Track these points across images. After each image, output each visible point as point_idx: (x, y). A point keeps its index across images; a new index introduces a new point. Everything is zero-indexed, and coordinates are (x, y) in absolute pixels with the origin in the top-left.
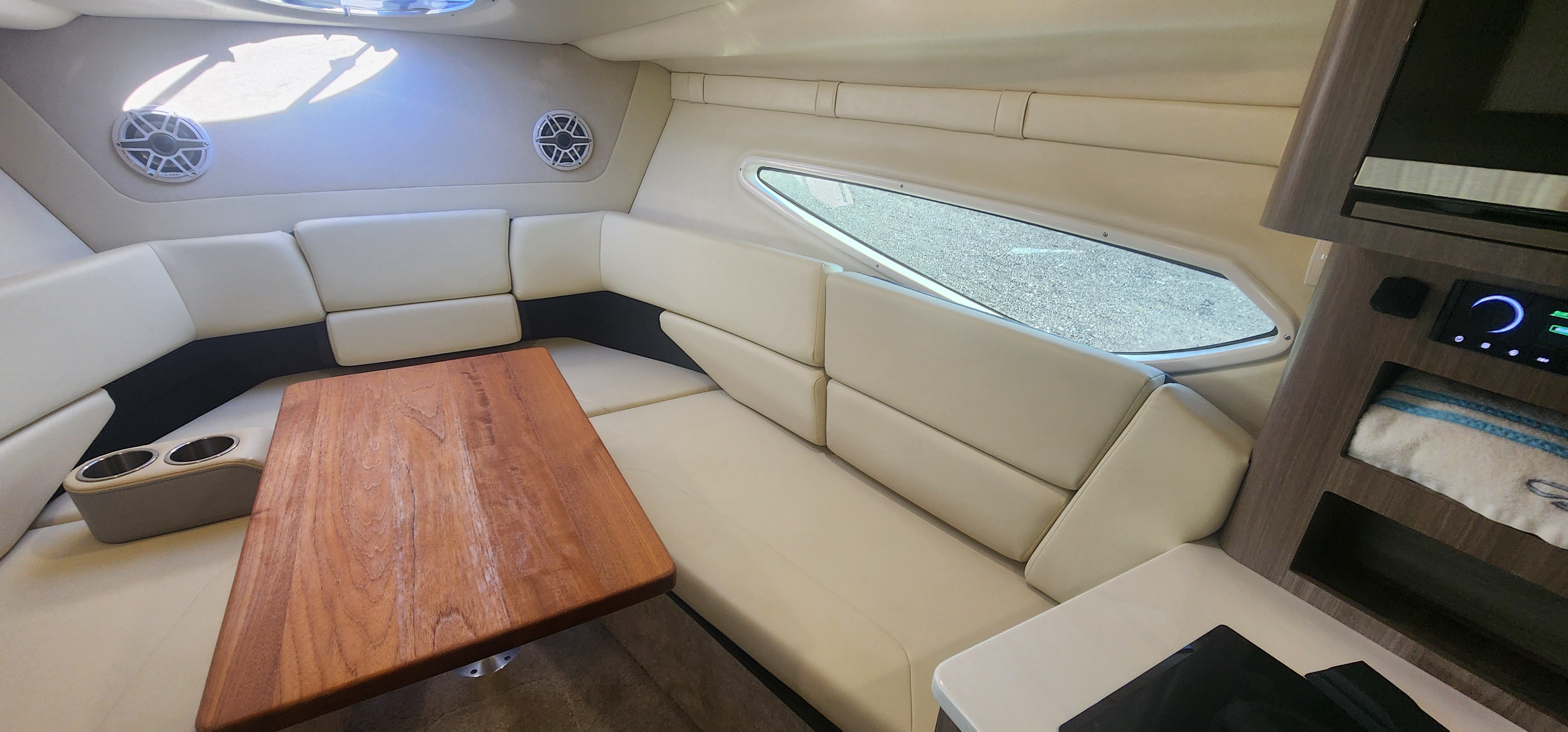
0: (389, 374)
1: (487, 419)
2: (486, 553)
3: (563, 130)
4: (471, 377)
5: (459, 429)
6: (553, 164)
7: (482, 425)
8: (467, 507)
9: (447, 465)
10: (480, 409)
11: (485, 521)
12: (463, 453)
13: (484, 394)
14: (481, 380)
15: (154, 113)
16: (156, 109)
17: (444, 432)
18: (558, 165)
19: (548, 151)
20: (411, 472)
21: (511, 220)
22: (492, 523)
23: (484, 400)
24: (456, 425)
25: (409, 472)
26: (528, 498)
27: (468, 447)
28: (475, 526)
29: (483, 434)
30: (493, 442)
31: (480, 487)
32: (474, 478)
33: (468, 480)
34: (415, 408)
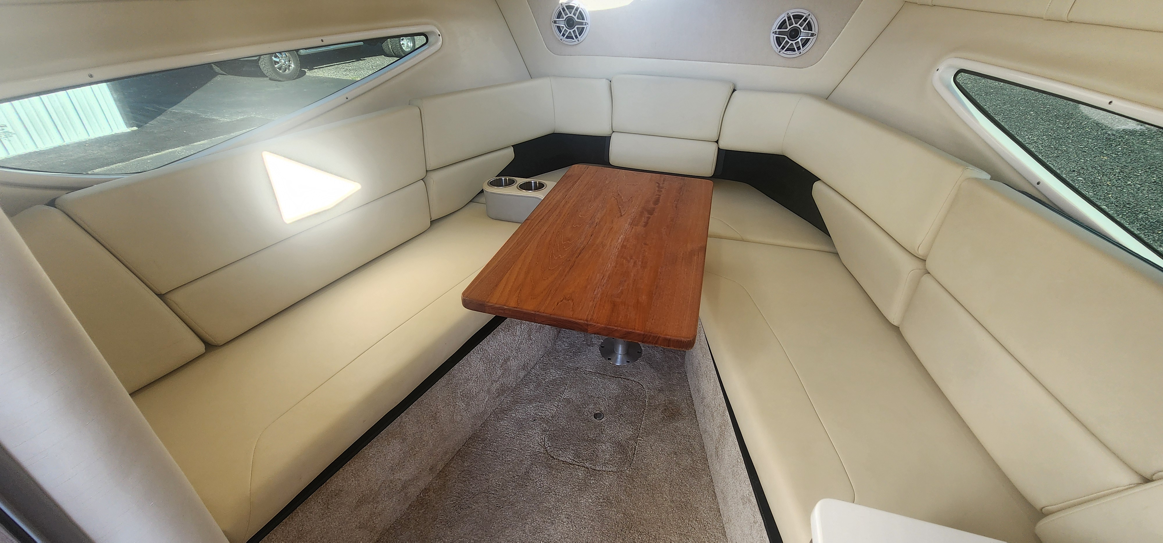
0: (620, 172)
1: (651, 212)
2: (603, 280)
3: (796, 25)
4: (659, 187)
5: (633, 213)
6: (780, 52)
7: (646, 215)
8: (610, 254)
9: (615, 229)
10: (651, 205)
11: (613, 264)
12: (627, 226)
13: (659, 198)
14: (663, 190)
15: (571, 4)
16: (572, 2)
17: (625, 212)
18: (783, 53)
19: (779, 41)
20: (597, 226)
21: (734, 90)
22: (616, 267)
23: (657, 202)
24: (633, 210)
25: (596, 226)
26: (642, 262)
27: (631, 224)
28: (607, 265)
29: (644, 219)
30: (645, 226)
31: (623, 246)
32: (623, 241)
33: (620, 241)
34: (620, 194)
